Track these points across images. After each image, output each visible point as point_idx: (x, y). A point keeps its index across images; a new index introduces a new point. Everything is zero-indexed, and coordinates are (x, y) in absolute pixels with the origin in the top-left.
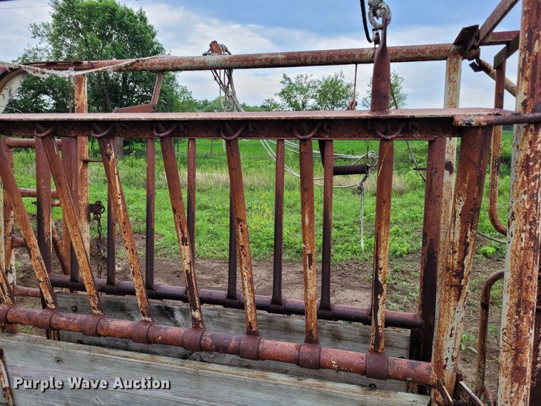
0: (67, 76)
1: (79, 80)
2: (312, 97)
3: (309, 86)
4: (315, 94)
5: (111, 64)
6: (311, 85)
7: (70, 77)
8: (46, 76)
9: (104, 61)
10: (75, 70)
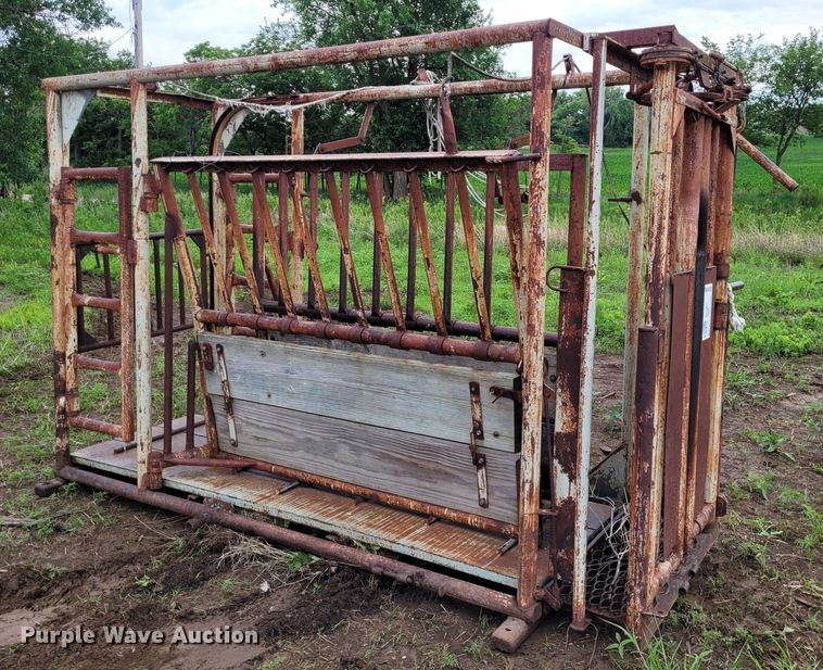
0: (284, 111)
1: (296, 114)
2: (761, 80)
3: (754, 59)
4: (767, 73)
5: (324, 97)
6: (759, 55)
7: (287, 111)
8: (266, 112)
9: (317, 94)
10: (292, 104)
